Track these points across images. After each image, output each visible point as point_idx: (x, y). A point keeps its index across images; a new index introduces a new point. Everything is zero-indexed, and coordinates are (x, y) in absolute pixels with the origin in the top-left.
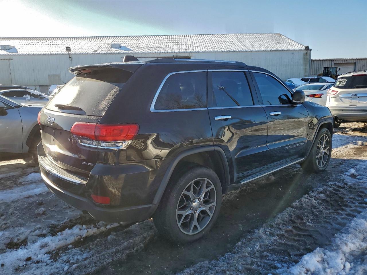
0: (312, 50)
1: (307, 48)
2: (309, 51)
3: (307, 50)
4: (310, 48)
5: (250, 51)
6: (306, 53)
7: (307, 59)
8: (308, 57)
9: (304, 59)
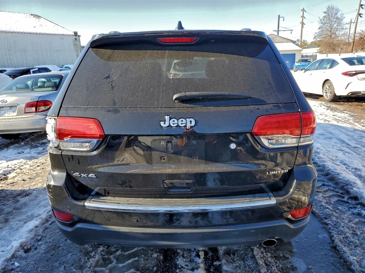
0: (81, 36)
1: (76, 34)
2: (78, 37)
3: (76, 36)
4: (79, 34)
5: (10, 32)
6: (76, 39)
7: (77, 45)
8: (78, 43)
9: (75, 45)
